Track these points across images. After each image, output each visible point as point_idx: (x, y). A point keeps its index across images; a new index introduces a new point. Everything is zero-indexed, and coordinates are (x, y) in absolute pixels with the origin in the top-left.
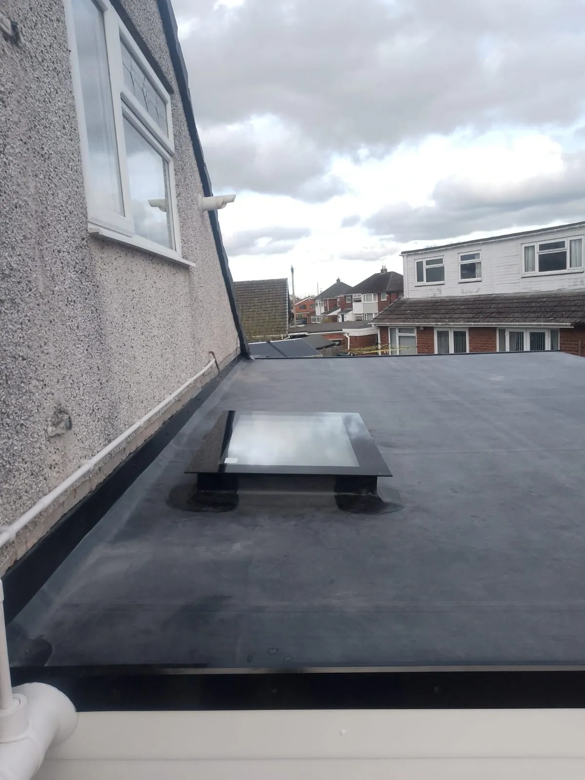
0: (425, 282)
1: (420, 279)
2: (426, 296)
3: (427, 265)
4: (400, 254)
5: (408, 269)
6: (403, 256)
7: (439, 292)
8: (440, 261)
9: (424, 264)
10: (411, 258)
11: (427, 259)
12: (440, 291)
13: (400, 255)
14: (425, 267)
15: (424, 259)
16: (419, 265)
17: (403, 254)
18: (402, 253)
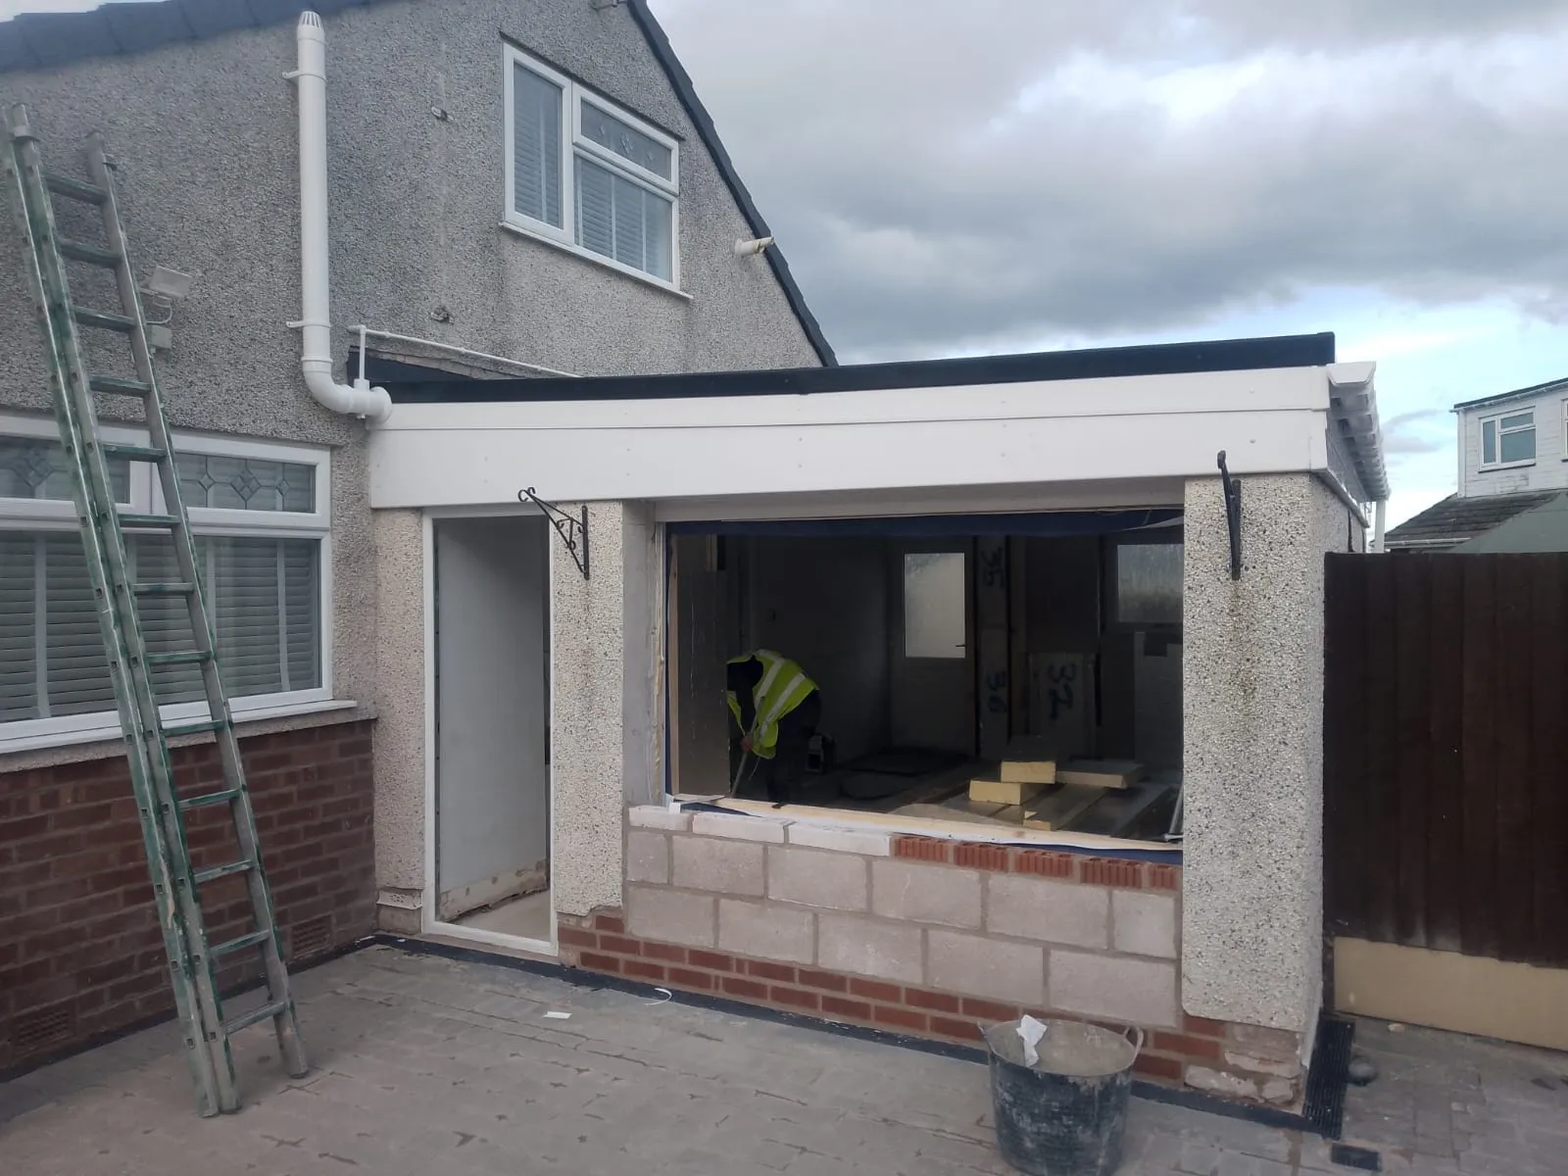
0: (1498, 463)
1: (1489, 457)
2: (1498, 491)
3: (1502, 427)
4: (1452, 408)
5: (1466, 437)
6: (1458, 412)
7: (1524, 482)
8: (1529, 417)
9: (1498, 424)
10: (1473, 416)
11: (1503, 417)
12: (1527, 479)
13: (1451, 411)
14: (1499, 431)
15: (1497, 416)
16: (1488, 428)
17: (1457, 409)
18: (1456, 406)
